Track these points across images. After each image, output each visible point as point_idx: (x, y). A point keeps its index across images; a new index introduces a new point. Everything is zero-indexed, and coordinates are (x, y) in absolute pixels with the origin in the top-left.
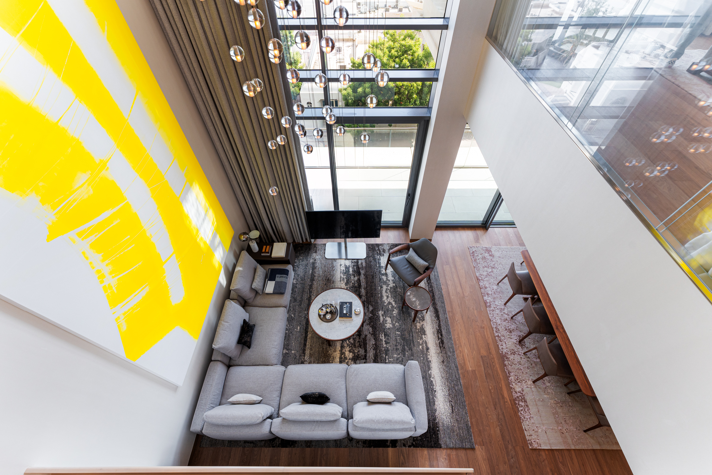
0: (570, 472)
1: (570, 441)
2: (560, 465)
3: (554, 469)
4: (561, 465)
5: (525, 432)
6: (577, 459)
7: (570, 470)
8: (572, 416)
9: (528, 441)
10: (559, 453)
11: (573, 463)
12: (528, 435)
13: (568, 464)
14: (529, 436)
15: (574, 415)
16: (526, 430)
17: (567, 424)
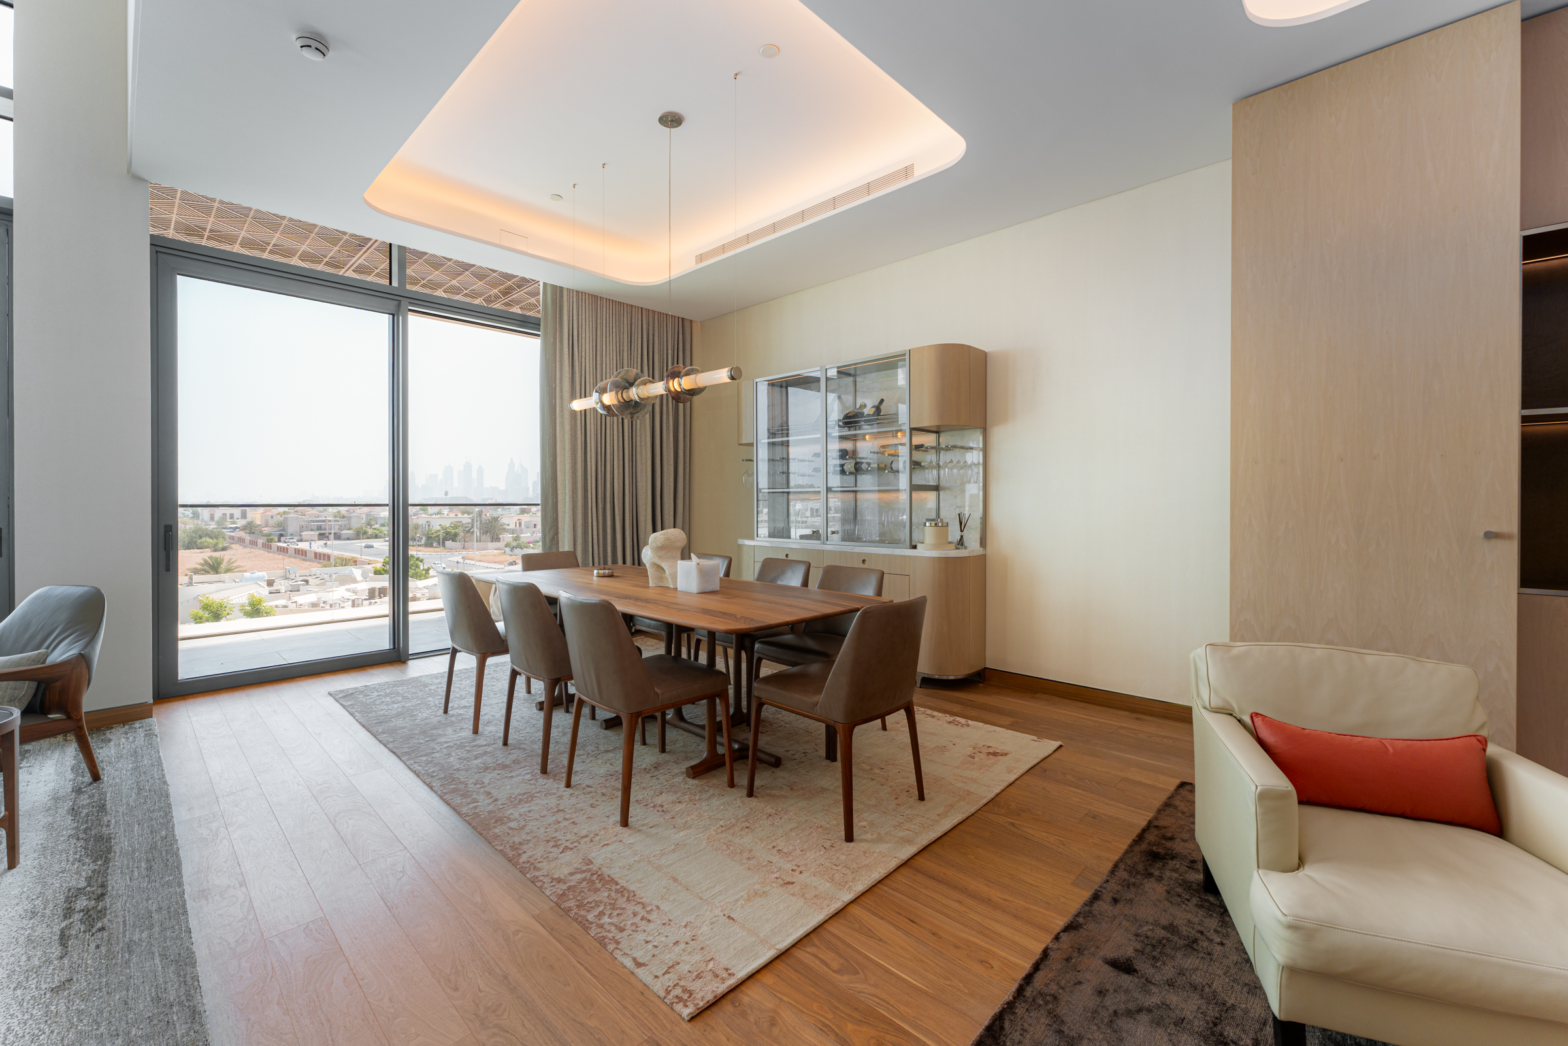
0: (893, 974)
1: (825, 886)
2: (844, 980)
3: (830, 1016)
4: (845, 978)
5: (640, 972)
6: (882, 918)
7: (887, 971)
8: (792, 830)
9: (668, 992)
10: (815, 945)
11: (881, 940)
12: (659, 973)
13: (866, 957)
14: (667, 972)
15: (795, 825)
16: (639, 965)
17: (788, 854)
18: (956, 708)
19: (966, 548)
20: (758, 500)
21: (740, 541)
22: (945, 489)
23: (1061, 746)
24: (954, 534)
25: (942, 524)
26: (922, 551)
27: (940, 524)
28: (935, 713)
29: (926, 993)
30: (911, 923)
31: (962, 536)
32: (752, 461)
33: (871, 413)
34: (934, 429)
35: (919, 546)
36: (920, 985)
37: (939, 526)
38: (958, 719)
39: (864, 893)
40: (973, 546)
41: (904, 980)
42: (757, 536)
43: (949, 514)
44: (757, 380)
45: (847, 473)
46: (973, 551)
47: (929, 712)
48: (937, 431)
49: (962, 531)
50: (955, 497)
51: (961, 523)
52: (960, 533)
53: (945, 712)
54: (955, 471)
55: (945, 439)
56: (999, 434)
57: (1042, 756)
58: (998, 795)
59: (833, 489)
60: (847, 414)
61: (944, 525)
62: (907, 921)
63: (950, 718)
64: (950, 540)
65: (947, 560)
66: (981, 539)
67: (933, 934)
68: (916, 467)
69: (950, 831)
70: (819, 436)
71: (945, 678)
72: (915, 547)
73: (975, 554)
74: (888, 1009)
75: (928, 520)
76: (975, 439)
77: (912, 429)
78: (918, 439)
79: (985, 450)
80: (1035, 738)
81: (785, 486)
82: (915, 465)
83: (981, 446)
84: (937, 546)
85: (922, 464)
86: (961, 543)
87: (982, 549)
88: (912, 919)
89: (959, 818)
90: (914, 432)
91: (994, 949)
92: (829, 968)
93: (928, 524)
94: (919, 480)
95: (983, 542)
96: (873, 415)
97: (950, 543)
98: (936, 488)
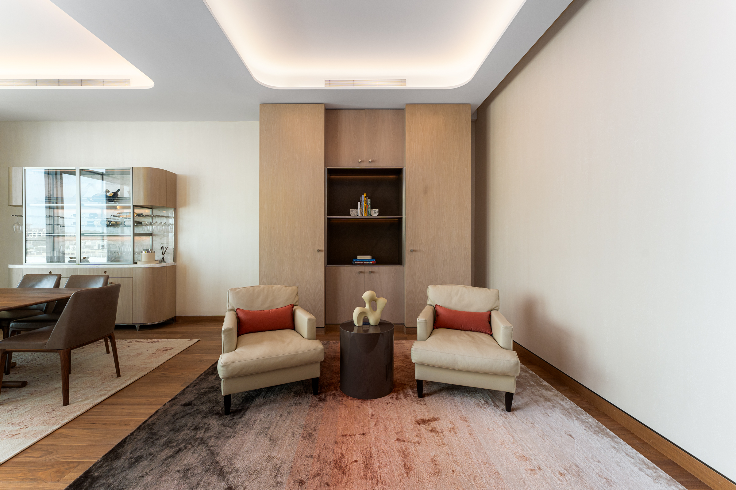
1: (42, 428)
2: (42, 459)
3: (29, 474)
4: (44, 458)
13: (60, 445)
18: (156, 336)
19: (165, 262)
20: (26, 241)
21: (10, 266)
22: (155, 235)
23: (200, 340)
24: (159, 256)
25: (152, 252)
26: (140, 265)
27: (150, 252)
28: (142, 340)
29: (91, 445)
30: (93, 425)
31: (163, 257)
32: (22, 216)
33: (111, 196)
34: (150, 207)
35: (138, 262)
36: (88, 444)
37: (149, 253)
38: (154, 340)
39: (68, 423)
40: (169, 261)
41: (80, 445)
42: (26, 262)
43: (157, 247)
44: (25, 168)
45: (96, 226)
46: (168, 264)
47: (139, 340)
48: (151, 208)
49: (163, 255)
50: (161, 239)
51: (162, 251)
52: (162, 256)
53: (147, 338)
54: (159, 227)
55: (156, 212)
56: (182, 211)
57: (189, 345)
58: (161, 365)
59: (85, 234)
60: (96, 195)
61: (153, 252)
62: (91, 424)
63: (149, 340)
64: (156, 259)
65: (153, 269)
66: (173, 258)
67: (104, 424)
68: (139, 224)
69: (129, 385)
70: (75, 205)
71: (153, 323)
72: (136, 263)
73: (169, 265)
74: (67, 458)
75: (144, 250)
76: (171, 213)
77: (134, 206)
78: (138, 211)
79: (176, 218)
80: (189, 340)
81: (51, 232)
82: (137, 224)
83: (173, 216)
84: (148, 262)
85: (142, 223)
86: (163, 260)
87: (174, 262)
88: (93, 423)
89: (137, 378)
90: (135, 207)
91: (133, 419)
92: (35, 458)
93: (143, 252)
94: (139, 230)
95: (175, 259)
96: (112, 197)
97: (156, 260)
98: (151, 235)
